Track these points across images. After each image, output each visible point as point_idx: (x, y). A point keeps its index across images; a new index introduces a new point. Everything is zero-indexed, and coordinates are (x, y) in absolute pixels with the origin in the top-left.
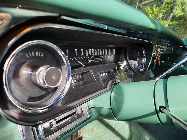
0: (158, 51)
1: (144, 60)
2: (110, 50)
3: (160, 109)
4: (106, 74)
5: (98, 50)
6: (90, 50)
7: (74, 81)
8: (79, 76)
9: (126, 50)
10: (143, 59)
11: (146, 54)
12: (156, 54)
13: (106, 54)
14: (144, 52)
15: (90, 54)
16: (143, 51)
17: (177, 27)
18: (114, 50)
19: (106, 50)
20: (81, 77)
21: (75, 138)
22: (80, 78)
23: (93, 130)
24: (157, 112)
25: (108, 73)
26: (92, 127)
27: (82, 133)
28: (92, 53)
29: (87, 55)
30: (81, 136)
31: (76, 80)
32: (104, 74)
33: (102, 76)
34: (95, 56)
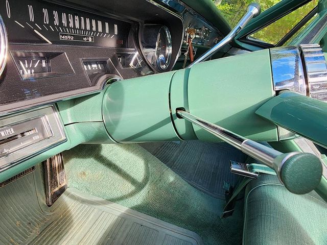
0: (191, 37)
1: (169, 51)
2: (107, 24)
3: (176, 113)
4: (98, 67)
5: (82, 18)
6: (64, 16)
7: (29, 71)
8: (41, 62)
9: (138, 28)
10: (167, 48)
11: (172, 40)
12: (188, 42)
13: (100, 29)
14: (168, 36)
15: (64, 22)
16: (167, 34)
17: (230, 15)
18: (116, 26)
19: (99, 22)
20: (44, 64)
21: (51, 190)
22: (43, 68)
23: (84, 174)
24: (172, 118)
25: (102, 65)
26: (82, 169)
27: (65, 180)
28: (68, 23)
29: (56, 22)
30: (63, 185)
31: (33, 71)
32: (94, 66)
33: (90, 69)
34: (77, 29)
